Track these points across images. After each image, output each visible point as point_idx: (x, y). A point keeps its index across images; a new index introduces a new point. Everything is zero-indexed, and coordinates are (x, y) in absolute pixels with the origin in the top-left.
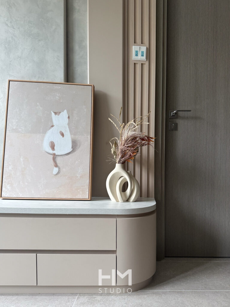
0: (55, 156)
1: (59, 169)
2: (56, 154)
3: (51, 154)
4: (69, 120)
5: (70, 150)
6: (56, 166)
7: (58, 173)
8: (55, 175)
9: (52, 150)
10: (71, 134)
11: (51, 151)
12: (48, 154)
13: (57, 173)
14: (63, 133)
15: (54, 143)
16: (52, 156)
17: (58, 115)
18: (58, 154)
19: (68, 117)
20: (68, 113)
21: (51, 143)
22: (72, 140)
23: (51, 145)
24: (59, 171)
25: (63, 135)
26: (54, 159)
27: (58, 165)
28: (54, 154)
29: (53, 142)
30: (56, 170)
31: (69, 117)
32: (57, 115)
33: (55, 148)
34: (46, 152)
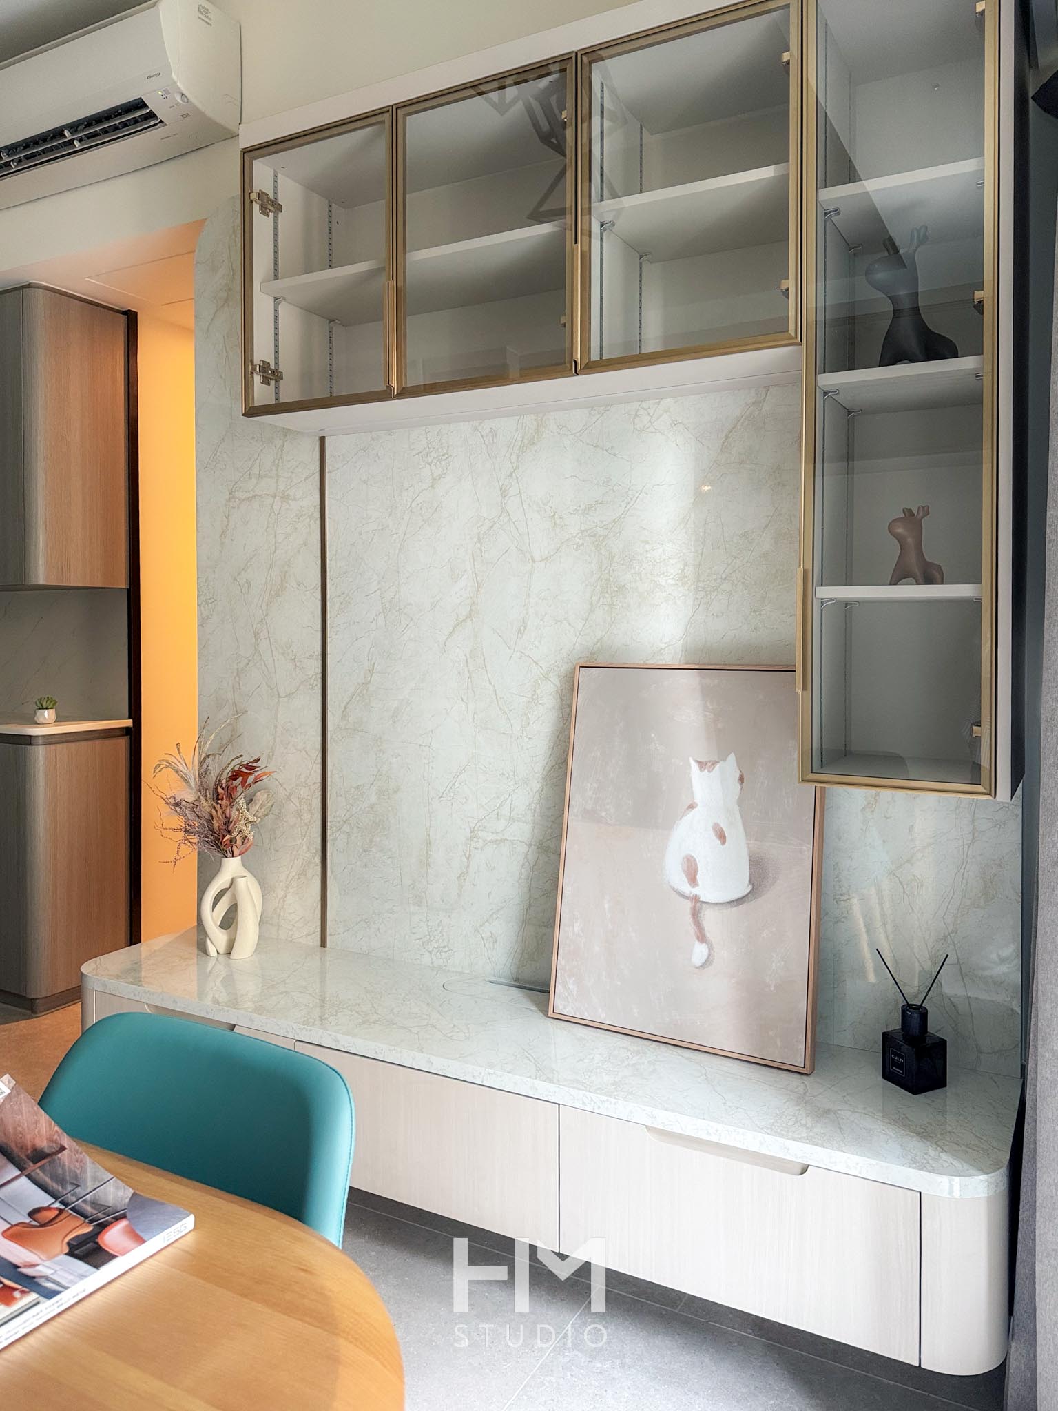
0: (698, 904)
1: (710, 949)
2: (701, 900)
3: (686, 898)
4: (741, 789)
5: (744, 889)
6: (702, 938)
7: (707, 963)
8: (697, 968)
9: (690, 885)
10: (748, 835)
11: (687, 889)
12: (678, 896)
13: (703, 960)
14: (722, 830)
15: (695, 860)
16: (688, 905)
17: (709, 771)
18: (707, 901)
19: (738, 777)
20: (738, 765)
21: (688, 860)
22: (750, 857)
23: (688, 867)
24: (709, 955)
25: (722, 837)
26: (696, 915)
27: (708, 935)
28: (696, 899)
29: (692, 857)
30: (700, 952)
31: (741, 779)
32: (706, 771)
33: (698, 877)
34: (673, 889)
